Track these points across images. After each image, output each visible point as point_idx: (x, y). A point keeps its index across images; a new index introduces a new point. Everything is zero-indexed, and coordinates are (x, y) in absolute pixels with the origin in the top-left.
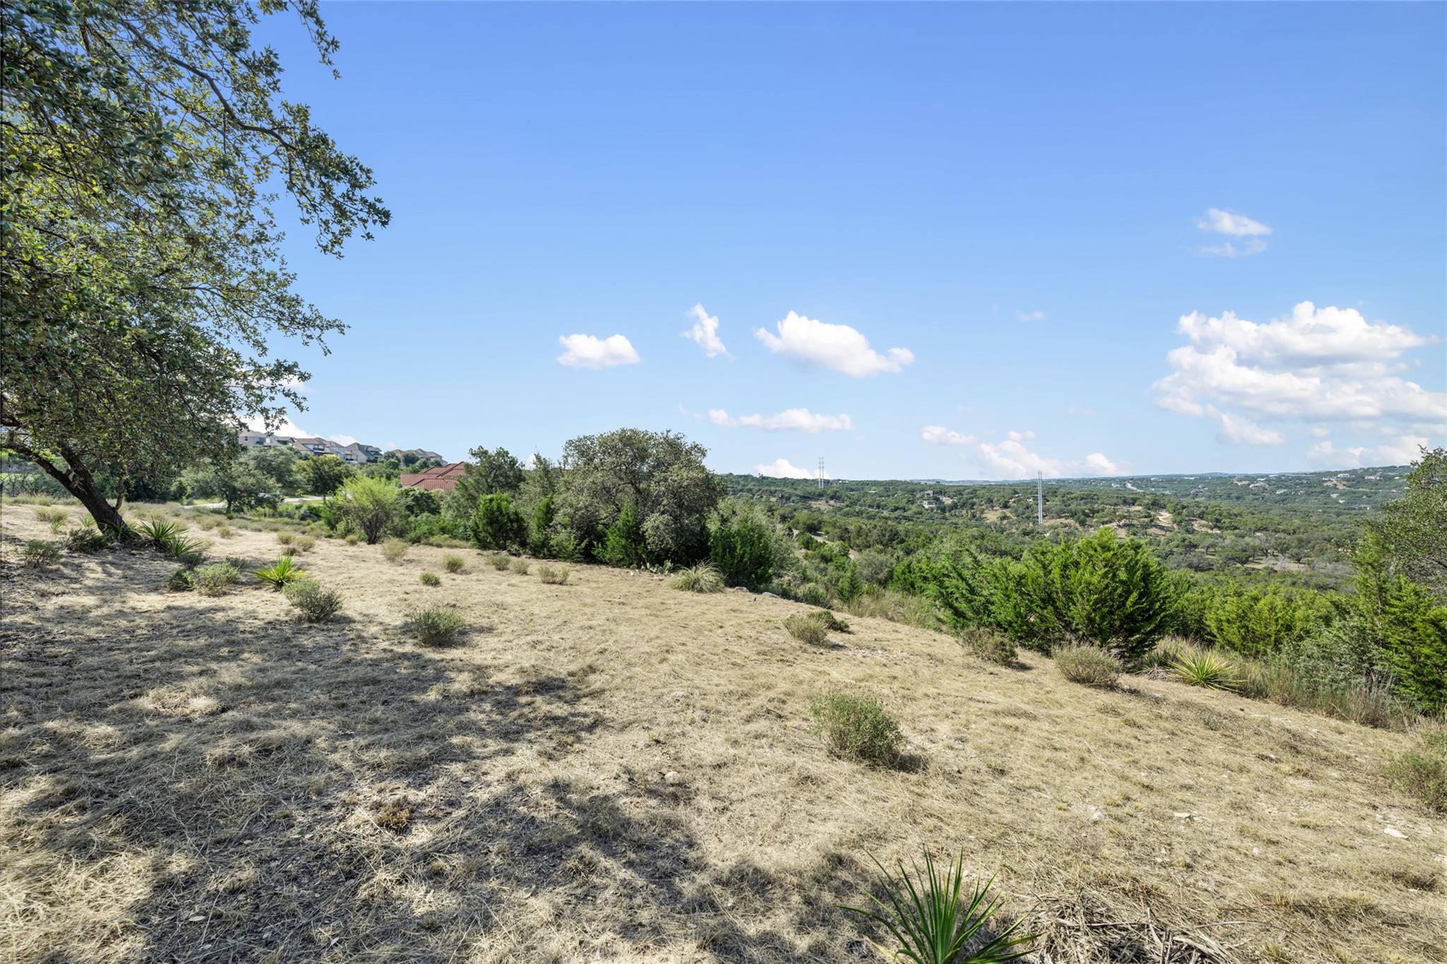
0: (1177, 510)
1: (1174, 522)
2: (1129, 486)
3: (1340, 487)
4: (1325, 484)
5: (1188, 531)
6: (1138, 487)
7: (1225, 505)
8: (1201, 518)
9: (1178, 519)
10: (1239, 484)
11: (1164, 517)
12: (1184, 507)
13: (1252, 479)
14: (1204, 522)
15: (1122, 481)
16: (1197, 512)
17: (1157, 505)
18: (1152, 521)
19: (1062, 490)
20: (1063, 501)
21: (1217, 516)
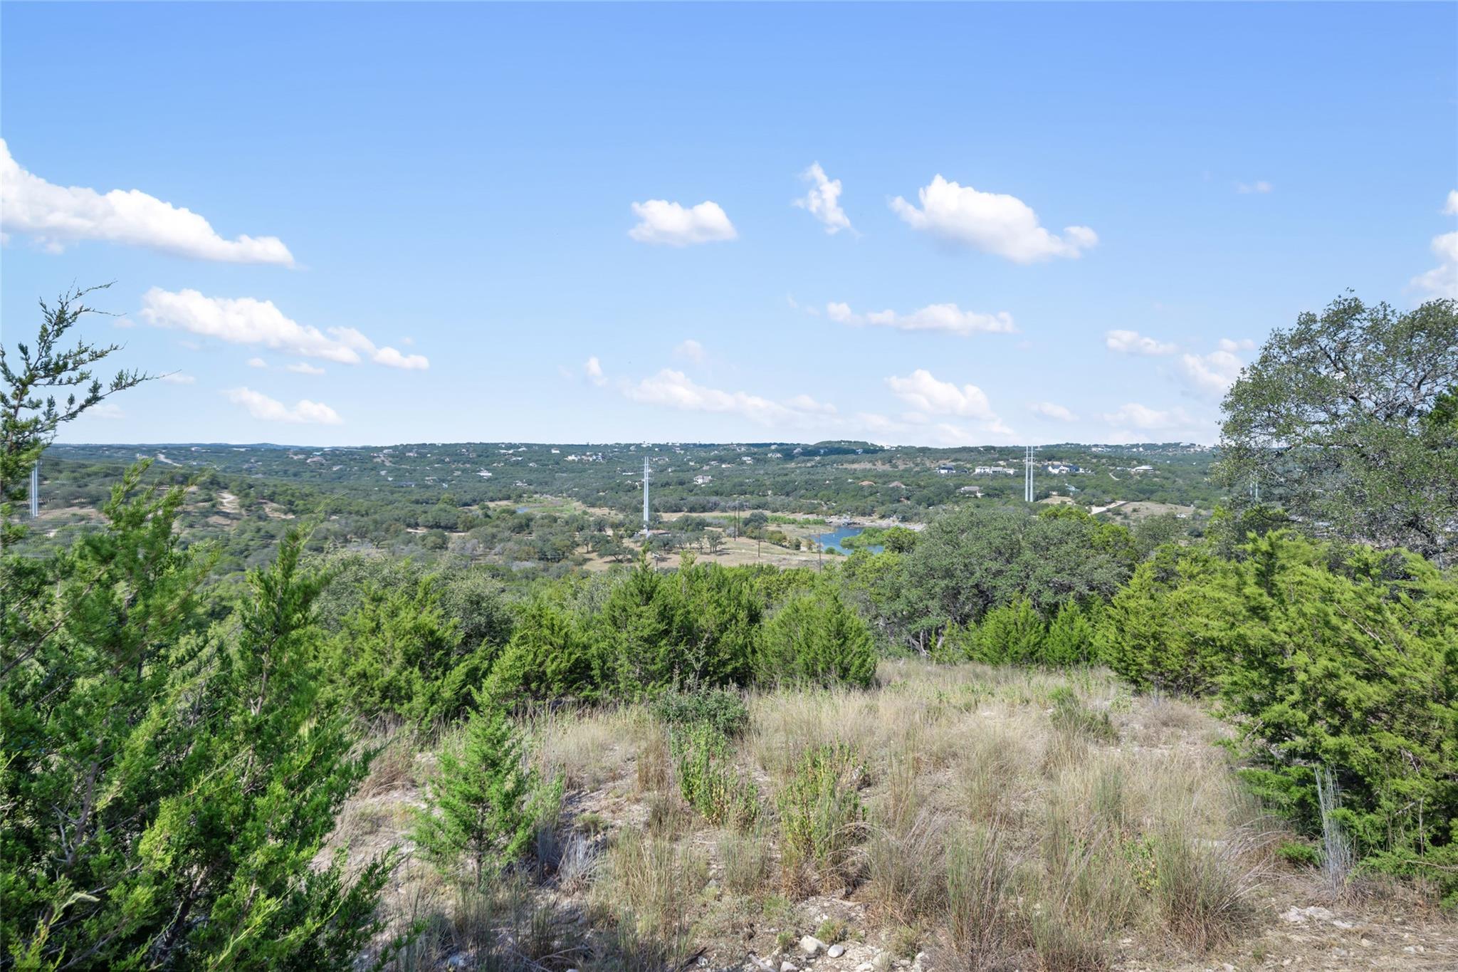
0: (243, 491)
1: (242, 506)
2: (162, 457)
3: (388, 464)
4: (375, 460)
5: (260, 518)
6: (174, 459)
7: (294, 485)
8: (272, 501)
9: (247, 502)
10: (296, 458)
11: (228, 500)
12: (251, 487)
13: (308, 452)
14: (275, 505)
15: (151, 450)
16: (267, 492)
17: (216, 484)
18: (214, 506)
19: (68, 461)
20: (75, 479)
21: (289, 498)
